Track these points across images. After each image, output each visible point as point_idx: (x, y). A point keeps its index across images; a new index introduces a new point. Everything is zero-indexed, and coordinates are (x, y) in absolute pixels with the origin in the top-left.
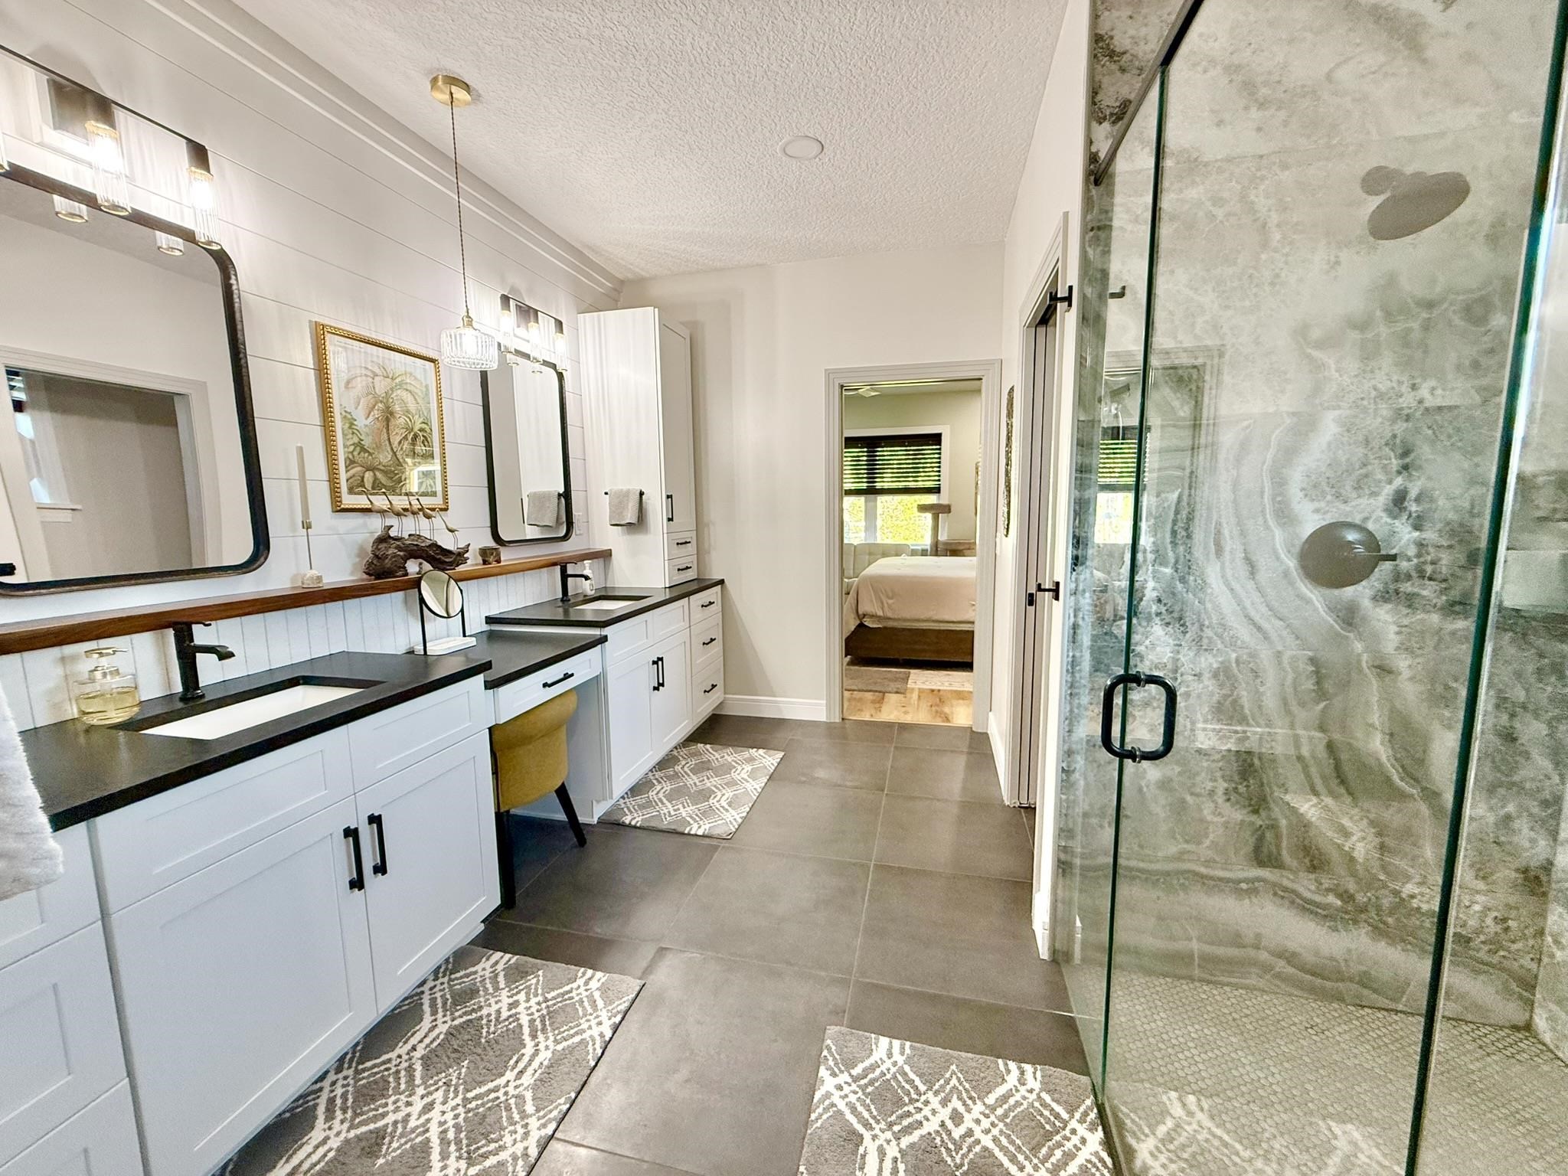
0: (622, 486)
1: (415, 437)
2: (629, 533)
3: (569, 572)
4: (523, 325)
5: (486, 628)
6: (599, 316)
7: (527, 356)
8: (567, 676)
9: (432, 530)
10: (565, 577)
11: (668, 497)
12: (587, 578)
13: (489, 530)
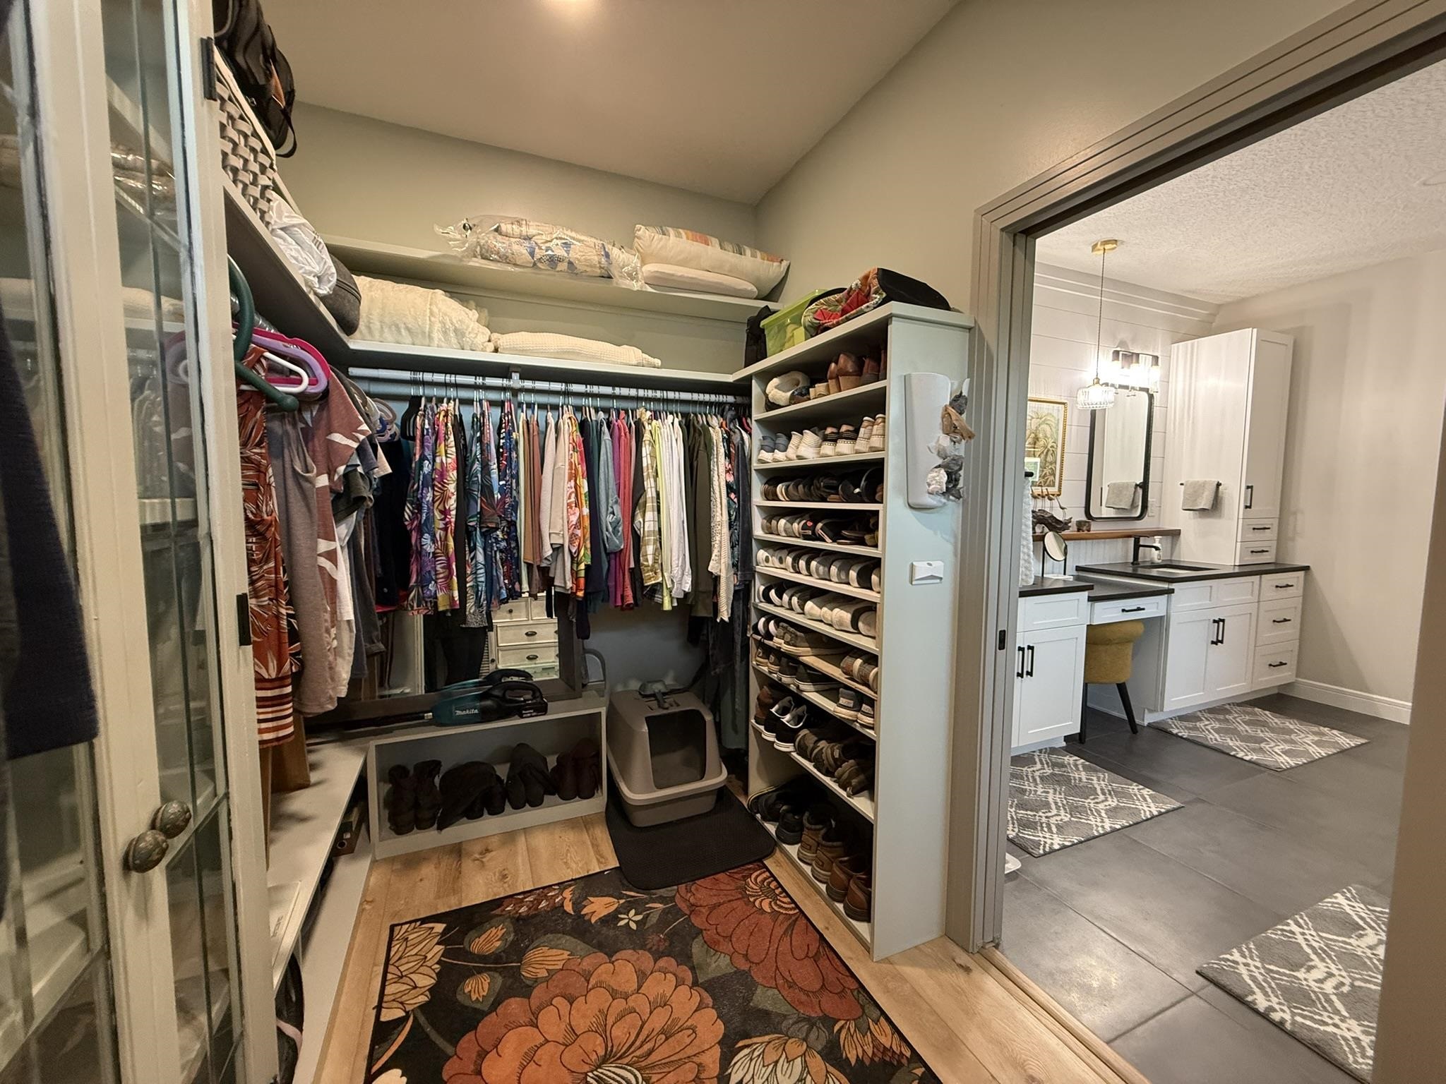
0: (1198, 478)
1: (1048, 451)
2: (1200, 517)
3: (1141, 543)
4: (1126, 365)
5: (1075, 573)
6: (1193, 345)
7: (1126, 387)
8: (1139, 609)
9: (1051, 507)
10: (1137, 546)
11: (1248, 487)
12: (1157, 549)
13: (1083, 510)
